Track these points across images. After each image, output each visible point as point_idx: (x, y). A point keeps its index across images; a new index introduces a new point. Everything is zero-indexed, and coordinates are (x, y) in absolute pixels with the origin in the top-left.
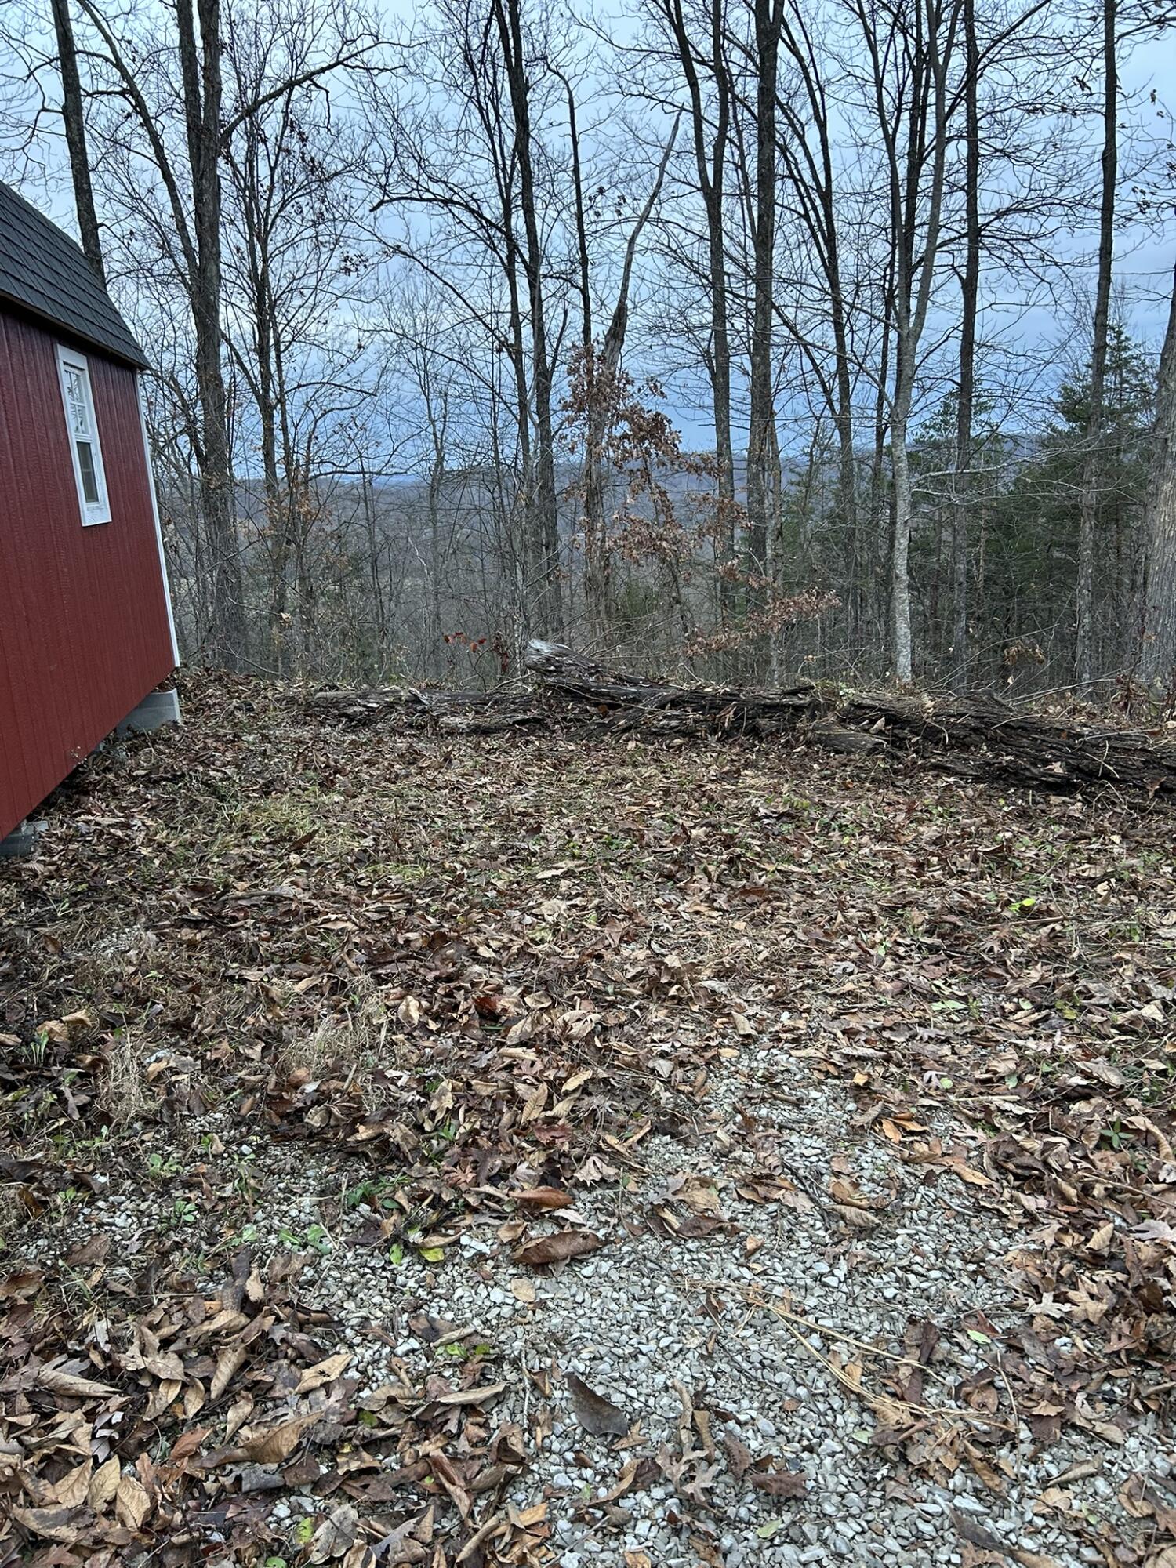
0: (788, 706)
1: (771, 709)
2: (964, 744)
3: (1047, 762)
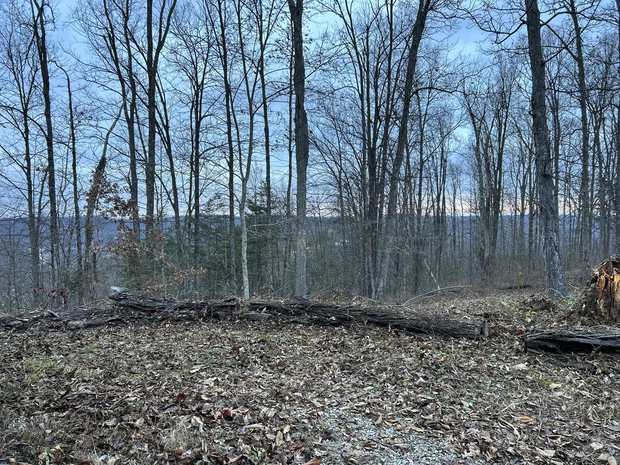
0: (228, 306)
1: (222, 307)
2: (298, 314)
3: (330, 317)
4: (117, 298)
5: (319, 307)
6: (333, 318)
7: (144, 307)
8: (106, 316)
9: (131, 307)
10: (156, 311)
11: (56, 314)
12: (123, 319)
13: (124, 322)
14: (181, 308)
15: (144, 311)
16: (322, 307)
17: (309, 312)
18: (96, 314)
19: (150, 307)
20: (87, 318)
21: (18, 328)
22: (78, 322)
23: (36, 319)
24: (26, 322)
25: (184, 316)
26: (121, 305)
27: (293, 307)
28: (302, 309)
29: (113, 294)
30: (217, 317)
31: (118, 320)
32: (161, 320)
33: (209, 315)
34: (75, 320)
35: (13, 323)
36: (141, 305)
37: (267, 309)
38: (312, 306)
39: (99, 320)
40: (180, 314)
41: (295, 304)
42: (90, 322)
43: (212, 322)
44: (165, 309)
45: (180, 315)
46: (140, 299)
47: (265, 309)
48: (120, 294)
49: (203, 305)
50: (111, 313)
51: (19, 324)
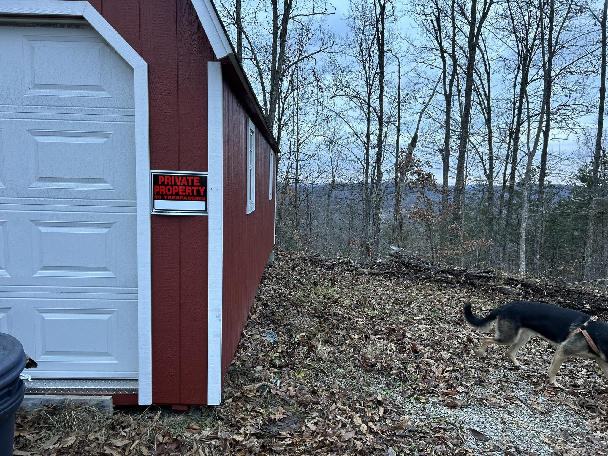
0: (485, 277)
1: (479, 277)
2: (552, 296)
3: (585, 304)
4: (395, 255)
5: (576, 292)
6: (588, 306)
7: (414, 266)
8: (384, 269)
9: (404, 264)
10: (422, 271)
11: (352, 261)
12: (396, 273)
13: (396, 275)
14: (443, 272)
15: (414, 270)
16: (579, 293)
17: (563, 296)
18: (377, 265)
19: (418, 266)
20: (371, 268)
21: (329, 267)
22: (364, 270)
23: (340, 263)
24: (334, 264)
25: (443, 278)
26: (396, 262)
27: (548, 289)
28: (557, 291)
29: (392, 252)
30: (473, 284)
31: (392, 273)
32: (424, 279)
33: (466, 281)
34: (363, 268)
35: (326, 263)
36: (411, 264)
37: (522, 286)
38: (568, 290)
39: (379, 271)
40: (440, 276)
41: (551, 286)
42: (372, 271)
43: (468, 288)
44: (430, 270)
45: (440, 278)
46: (412, 259)
47: (519, 286)
48: (397, 253)
49: (463, 272)
50: (388, 267)
51: (330, 265)
